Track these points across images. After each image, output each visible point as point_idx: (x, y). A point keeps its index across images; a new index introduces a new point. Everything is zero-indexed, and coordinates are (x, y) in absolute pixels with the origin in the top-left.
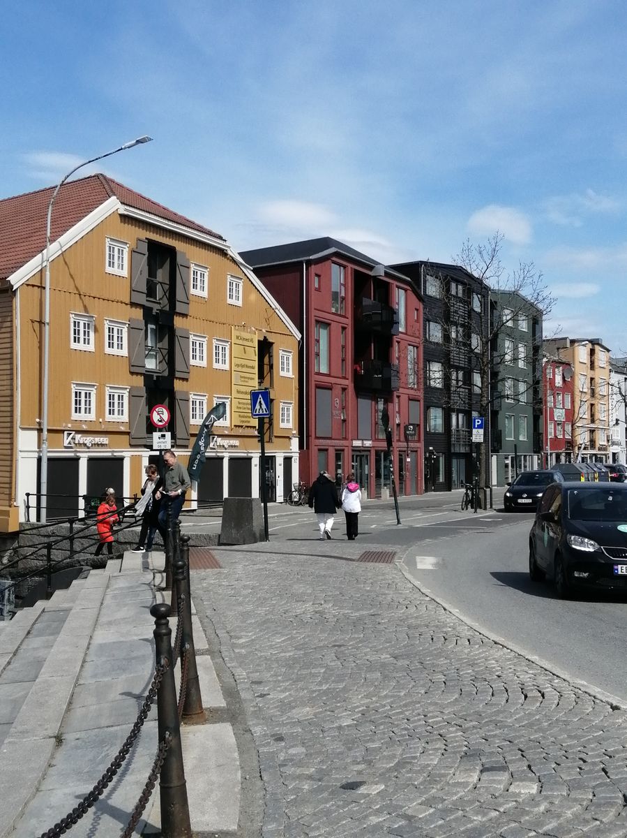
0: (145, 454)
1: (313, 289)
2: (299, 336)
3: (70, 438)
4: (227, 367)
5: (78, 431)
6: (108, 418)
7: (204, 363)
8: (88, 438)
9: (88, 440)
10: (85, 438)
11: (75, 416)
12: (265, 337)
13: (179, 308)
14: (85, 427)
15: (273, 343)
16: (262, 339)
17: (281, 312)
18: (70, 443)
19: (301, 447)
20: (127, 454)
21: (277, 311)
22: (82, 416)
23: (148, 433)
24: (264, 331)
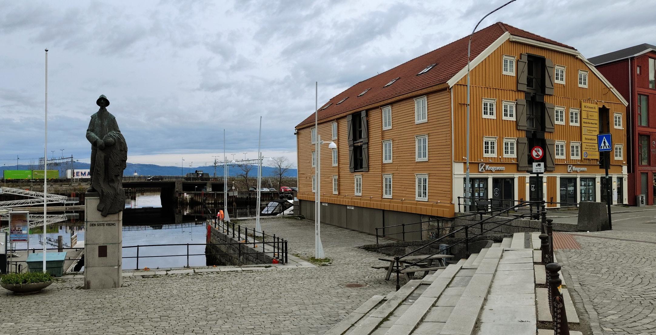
0: (528, 176)
1: (636, 75)
2: (626, 104)
3: (482, 167)
4: (578, 124)
5: (487, 163)
6: (505, 156)
7: (563, 123)
8: (493, 167)
9: (493, 168)
10: (491, 167)
11: (485, 155)
12: (604, 106)
13: (547, 91)
14: (491, 161)
15: (608, 109)
16: (601, 107)
17: (614, 91)
18: (482, 170)
19: (629, 171)
20: (517, 176)
21: (611, 89)
22: (489, 155)
23: (529, 164)
24: (603, 101)
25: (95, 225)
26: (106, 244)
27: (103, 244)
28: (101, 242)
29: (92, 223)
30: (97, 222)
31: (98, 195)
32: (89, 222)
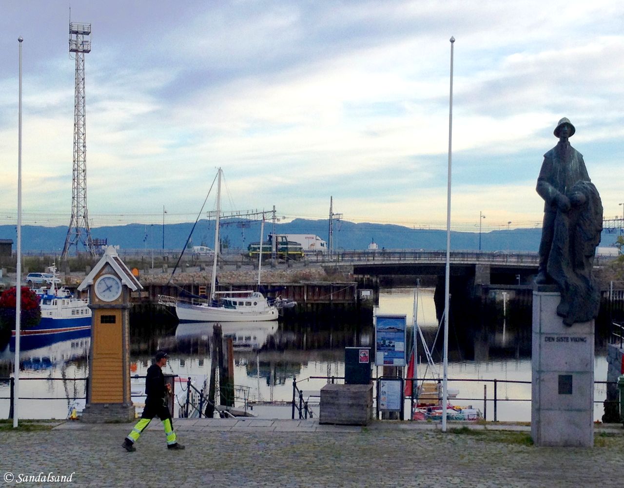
25: (553, 339)
26: (570, 372)
27: (566, 372)
28: (564, 369)
29: (549, 336)
30: (556, 334)
31: (559, 289)
32: (544, 333)
